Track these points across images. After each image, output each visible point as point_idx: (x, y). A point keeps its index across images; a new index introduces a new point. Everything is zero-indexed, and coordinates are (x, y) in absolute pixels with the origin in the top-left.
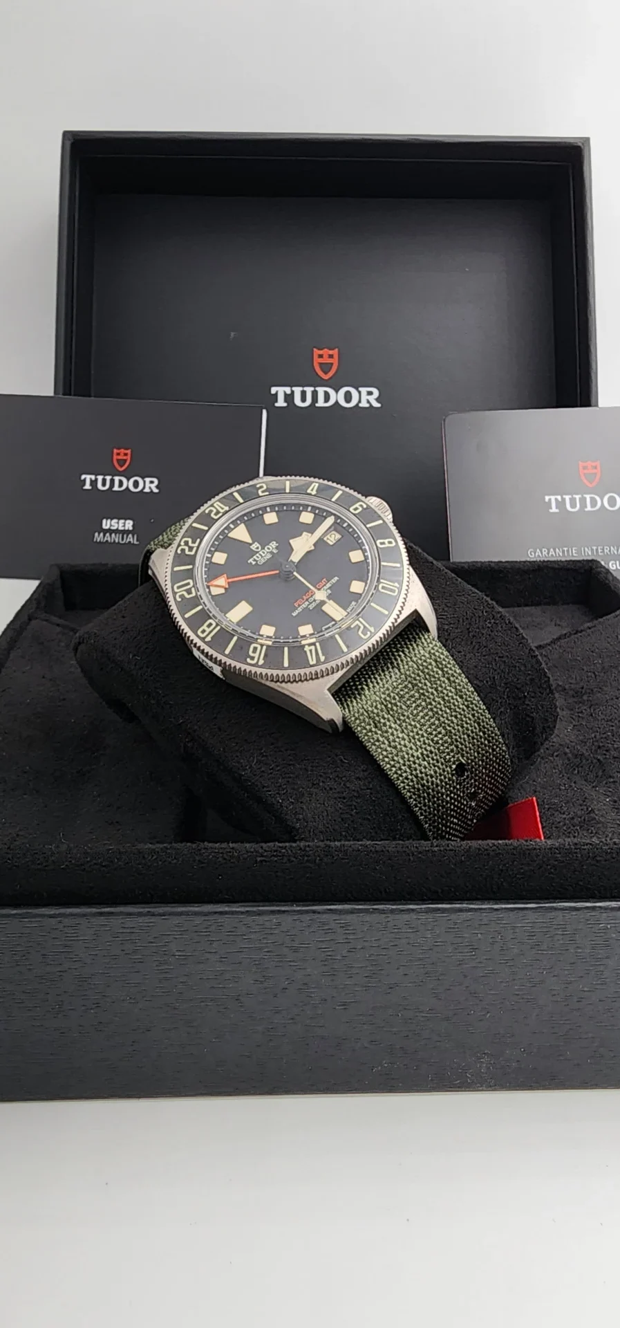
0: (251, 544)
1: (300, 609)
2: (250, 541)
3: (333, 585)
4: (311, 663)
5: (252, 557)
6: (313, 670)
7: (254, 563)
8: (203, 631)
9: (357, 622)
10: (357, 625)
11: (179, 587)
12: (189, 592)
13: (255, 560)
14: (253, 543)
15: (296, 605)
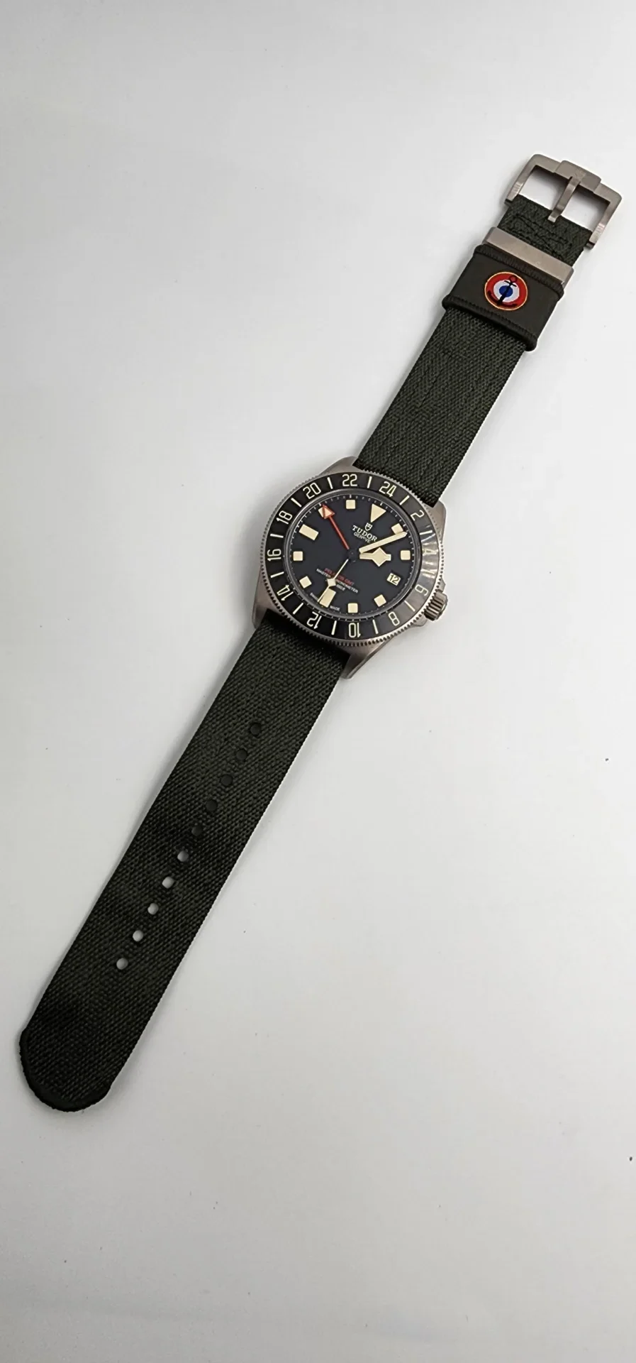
0: (370, 522)
1: (323, 573)
2: (372, 521)
3: (351, 591)
4: (278, 593)
5: (359, 527)
6: (274, 595)
7: (354, 529)
8: (283, 514)
9: (317, 615)
10: (315, 616)
11: (313, 486)
12: (312, 493)
13: (356, 530)
14: (371, 524)
15: (326, 569)
